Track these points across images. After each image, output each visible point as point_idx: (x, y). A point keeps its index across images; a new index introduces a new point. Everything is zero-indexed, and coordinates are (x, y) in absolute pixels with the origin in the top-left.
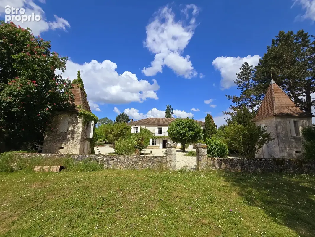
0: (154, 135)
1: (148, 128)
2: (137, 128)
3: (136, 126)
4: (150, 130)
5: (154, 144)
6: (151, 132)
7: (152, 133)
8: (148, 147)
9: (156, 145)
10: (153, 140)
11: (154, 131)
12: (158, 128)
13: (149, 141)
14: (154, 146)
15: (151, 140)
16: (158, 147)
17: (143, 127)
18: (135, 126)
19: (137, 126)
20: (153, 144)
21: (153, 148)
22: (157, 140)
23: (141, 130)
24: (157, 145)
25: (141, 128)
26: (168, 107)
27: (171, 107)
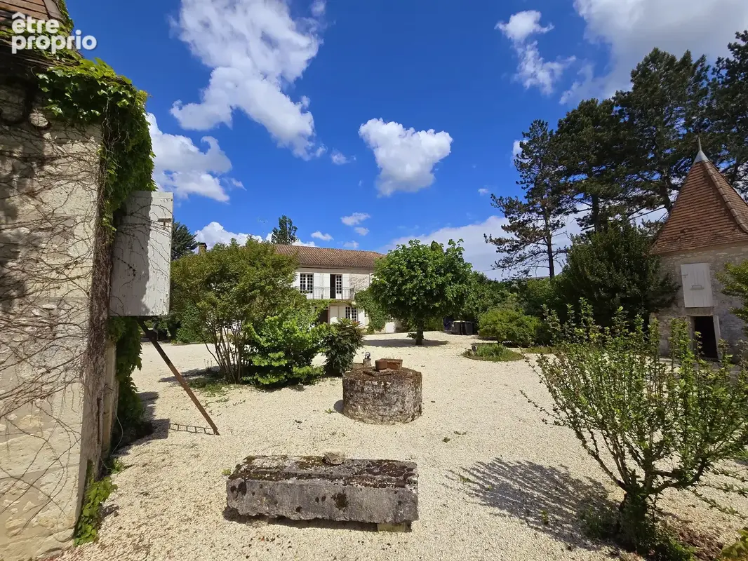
12: (301, 276)
26: (282, 223)
27: (291, 222)
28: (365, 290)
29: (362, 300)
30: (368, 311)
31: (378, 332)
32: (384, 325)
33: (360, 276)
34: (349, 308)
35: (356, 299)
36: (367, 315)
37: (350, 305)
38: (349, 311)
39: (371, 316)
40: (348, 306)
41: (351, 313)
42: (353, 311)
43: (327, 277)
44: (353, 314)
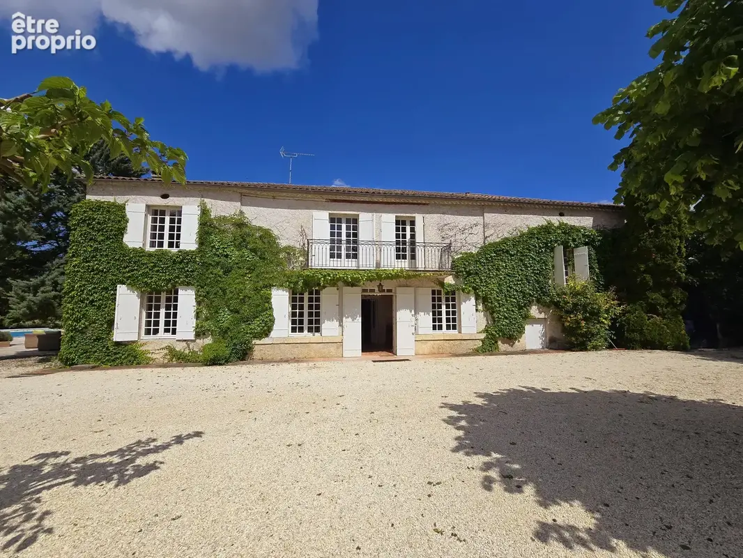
0: (306, 265)
1: (260, 216)
2: (176, 213)
3: (165, 196)
4: (275, 232)
5: (306, 325)
6: (283, 243)
7: (289, 250)
8: (260, 347)
9: (318, 330)
10: (295, 302)
11: (303, 233)
12: (332, 220)
13: (265, 305)
14: (306, 335)
15: (280, 300)
16: (332, 349)
17: (222, 208)
18: (157, 201)
19: (172, 201)
20: (297, 326)
21: (297, 352)
22: (328, 297)
23: (207, 226)
24: (329, 327)
25: (205, 212)
28: (474, 251)
29: (469, 274)
30: (484, 300)
31: (508, 348)
32: (521, 331)
33: (464, 220)
34: (439, 292)
35: (456, 270)
36: (480, 307)
37: (442, 284)
38: (440, 300)
39: (490, 310)
40: (437, 288)
41: (444, 301)
42: (447, 300)
43: (387, 221)
44: (448, 306)
